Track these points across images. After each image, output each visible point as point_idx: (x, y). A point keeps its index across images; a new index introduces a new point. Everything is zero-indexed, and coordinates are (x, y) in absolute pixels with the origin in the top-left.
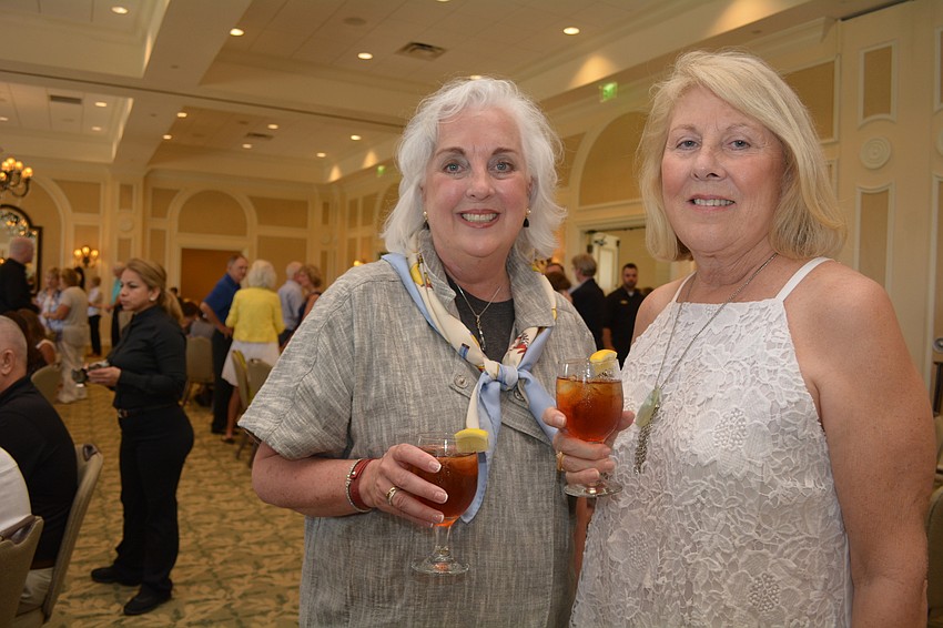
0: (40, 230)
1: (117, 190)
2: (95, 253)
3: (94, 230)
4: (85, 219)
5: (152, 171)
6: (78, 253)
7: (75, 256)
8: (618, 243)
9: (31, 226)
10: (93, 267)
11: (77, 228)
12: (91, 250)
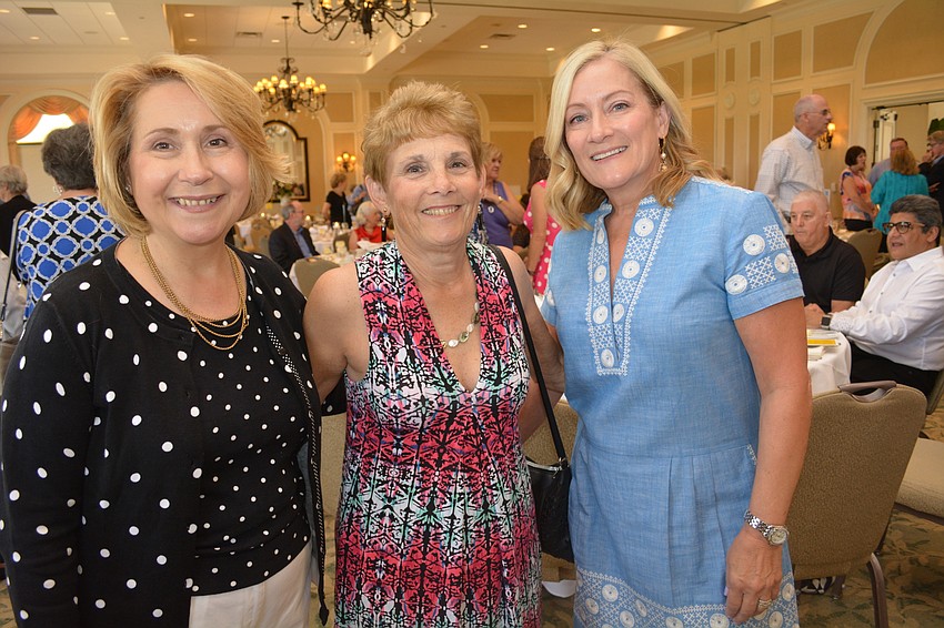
0: (305, 140)
1: (368, 96)
2: (353, 158)
3: (350, 136)
4: (341, 127)
5: (397, 77)
6: (339, 159)
7: (336, 162)
8: (896, 116)
9: (298, 138)
10: (352, 171)
11: (336, 136)
12: (350, 156)
